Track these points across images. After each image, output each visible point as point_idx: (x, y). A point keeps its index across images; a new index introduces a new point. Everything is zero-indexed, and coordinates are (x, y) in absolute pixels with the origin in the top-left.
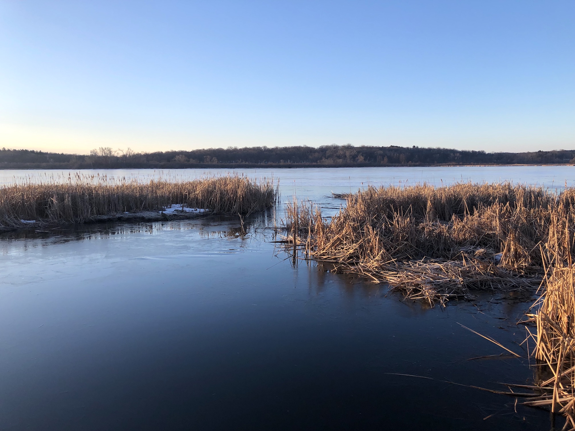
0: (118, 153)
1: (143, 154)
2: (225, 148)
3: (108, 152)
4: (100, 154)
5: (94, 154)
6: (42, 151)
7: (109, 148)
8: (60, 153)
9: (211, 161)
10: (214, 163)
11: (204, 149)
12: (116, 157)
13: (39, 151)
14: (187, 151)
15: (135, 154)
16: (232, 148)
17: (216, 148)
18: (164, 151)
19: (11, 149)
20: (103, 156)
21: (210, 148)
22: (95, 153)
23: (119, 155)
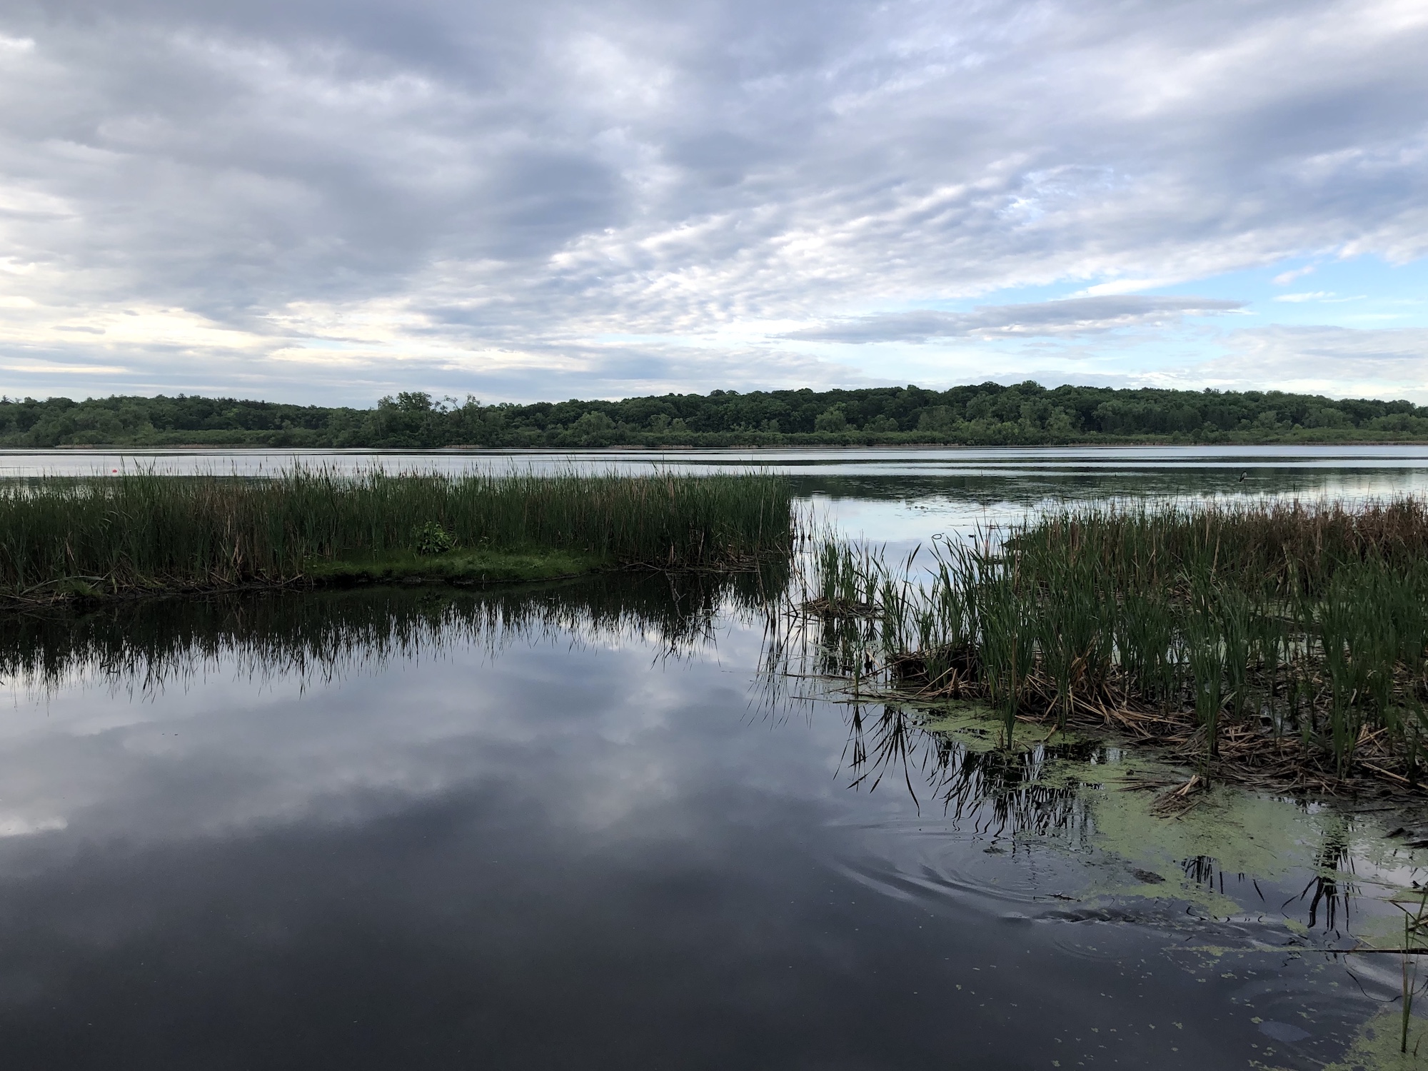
2: (703, 392)
3: (421, 404)
6: (265, 402)
7: (422, 394)
8: (307, 406)
9: (668, 426)
10: (676, 433)
11: (652, 397)
12: (441, 414)
13: (259, 401)
14: (611, 401)
18: (554, 402)
21: (670, 393)
23: (446, 412)
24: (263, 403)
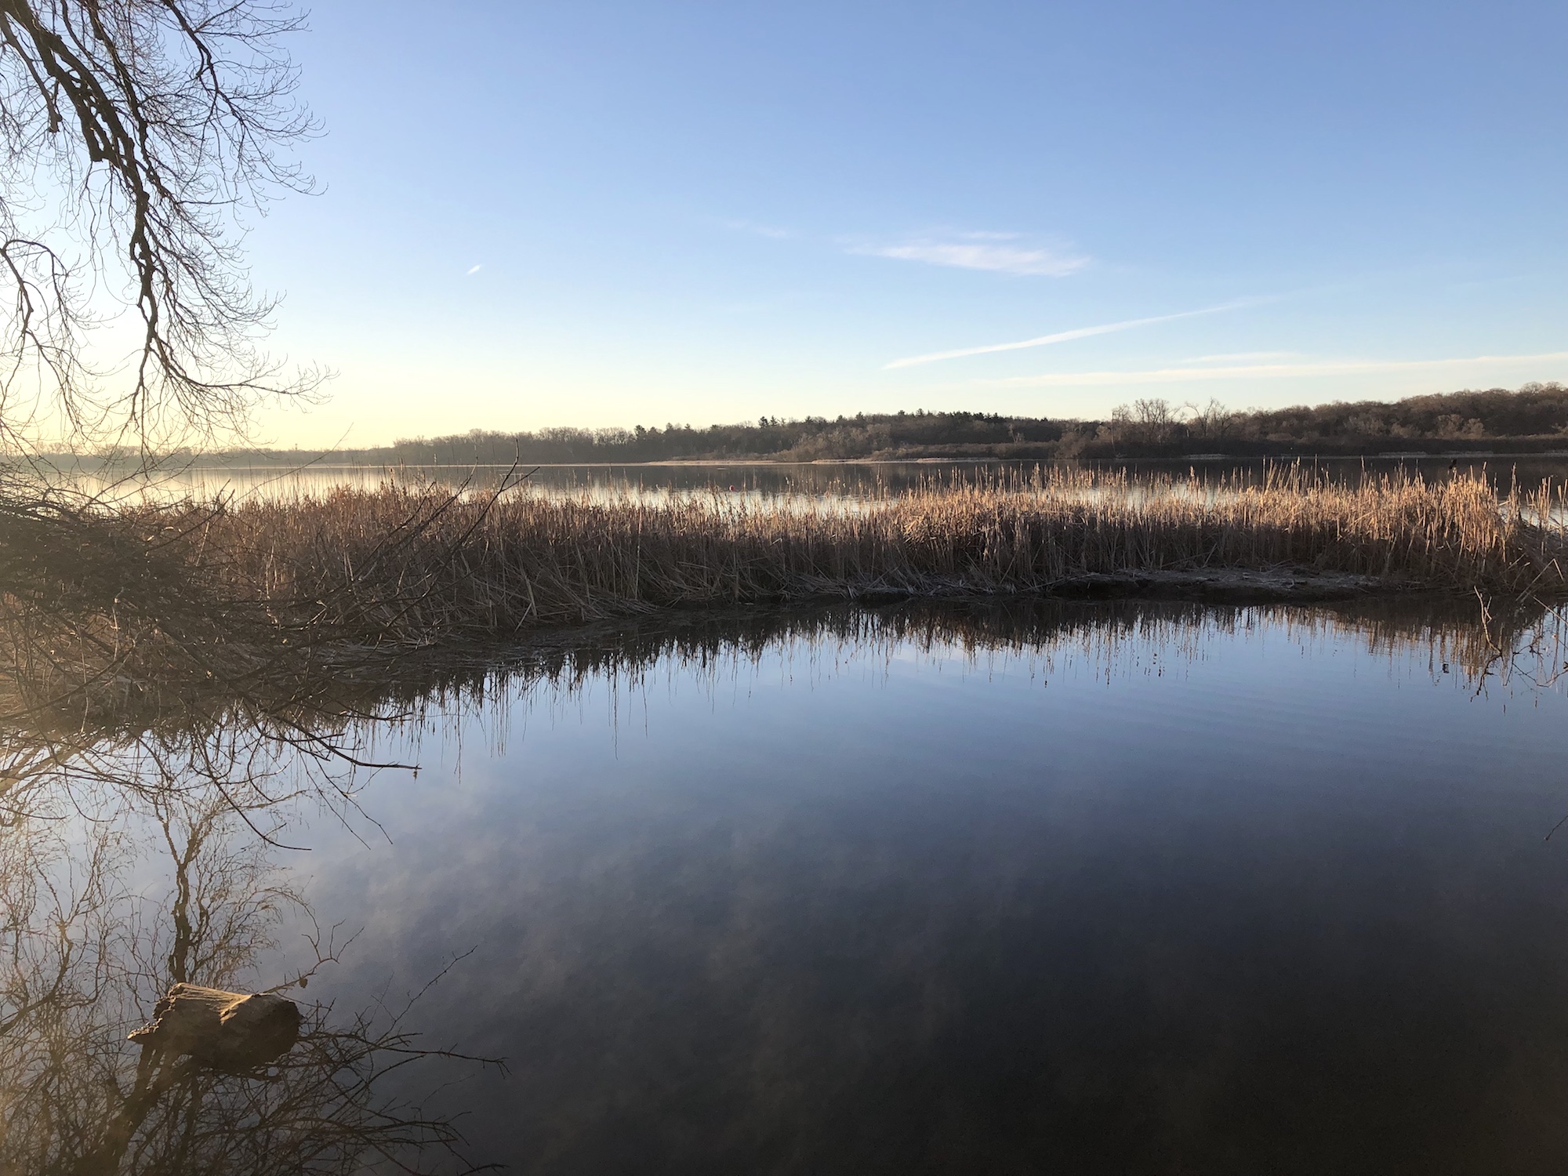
0: (1183, 414)
1: (1251, 413)
2: (1514, 386)
3: (1158, 412)
4: (1136, 417)
5: (1121, 418)
6: (999, 415)
7: (1160, 402)
8: (1040, 418)
9: (1460, 429)
10: (1473, 436)
11: (1439, 395)
12: (1178, 423)
13: (992, 414)
14: (1385, 402)
15: (1230, 414)
16: (1538, 387)
17: (1483, 390)
18: (1312, 406)
19: (935, 412)
20: (1144, 421)
21: (1462, 390)
22: (1123, 416)
23: (1185, 419)
24: (996, 416)
